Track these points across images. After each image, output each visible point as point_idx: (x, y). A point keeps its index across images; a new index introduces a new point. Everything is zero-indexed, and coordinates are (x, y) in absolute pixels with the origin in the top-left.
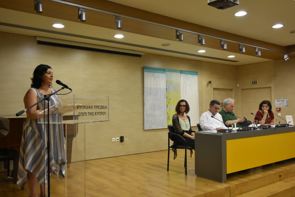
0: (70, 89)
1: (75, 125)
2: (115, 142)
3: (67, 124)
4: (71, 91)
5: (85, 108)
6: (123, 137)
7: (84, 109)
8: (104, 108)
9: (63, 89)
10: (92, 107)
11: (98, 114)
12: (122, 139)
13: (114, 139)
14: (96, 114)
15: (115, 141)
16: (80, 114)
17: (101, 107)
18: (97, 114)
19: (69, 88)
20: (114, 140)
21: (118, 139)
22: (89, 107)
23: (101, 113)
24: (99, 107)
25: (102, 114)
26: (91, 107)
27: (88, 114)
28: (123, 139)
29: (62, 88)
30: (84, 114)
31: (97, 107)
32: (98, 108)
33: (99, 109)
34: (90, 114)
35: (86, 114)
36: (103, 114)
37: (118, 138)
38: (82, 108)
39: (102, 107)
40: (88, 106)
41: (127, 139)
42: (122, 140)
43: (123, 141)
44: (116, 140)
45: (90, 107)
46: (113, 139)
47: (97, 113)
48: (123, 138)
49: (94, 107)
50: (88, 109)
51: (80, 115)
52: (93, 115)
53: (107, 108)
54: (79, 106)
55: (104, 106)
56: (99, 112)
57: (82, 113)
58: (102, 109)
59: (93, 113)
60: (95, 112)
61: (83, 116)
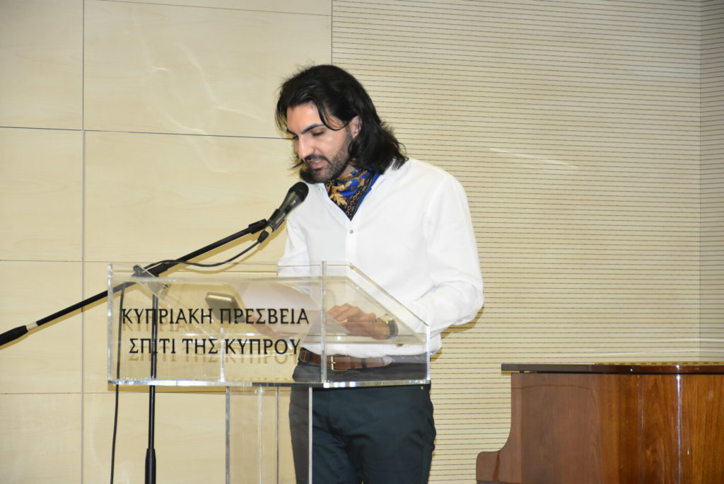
5: (167, 320)
8: (287, 320)
10: (206, 313)
11: (247, 347)
14: (228, 346)
16: (138, 343)
17: (265, 312)
18: (238, 351)
23: (268, 345)
24: (254, 314)
25: (271, 350)
26: (198, 315)
27: (180, 347)
30: (160, 344)
33: (248, 322)
34: (192, 345)
35: (169, 345)
36: (281, 349)
39: (276, 318)
40: (181, 311)
45: (192, 316)
47: (235, 345)
49: (216, 313)
50: (182, 322)
51: (138, 347)
52: (210, 352)
53: (306, 318)
54: (134, 312)
55: (287, 310)
56: (252, 340)
57: (149, 340)
58: (270, 323)
59: (211, 340)
60: (227, 340)
61: (155, 352)
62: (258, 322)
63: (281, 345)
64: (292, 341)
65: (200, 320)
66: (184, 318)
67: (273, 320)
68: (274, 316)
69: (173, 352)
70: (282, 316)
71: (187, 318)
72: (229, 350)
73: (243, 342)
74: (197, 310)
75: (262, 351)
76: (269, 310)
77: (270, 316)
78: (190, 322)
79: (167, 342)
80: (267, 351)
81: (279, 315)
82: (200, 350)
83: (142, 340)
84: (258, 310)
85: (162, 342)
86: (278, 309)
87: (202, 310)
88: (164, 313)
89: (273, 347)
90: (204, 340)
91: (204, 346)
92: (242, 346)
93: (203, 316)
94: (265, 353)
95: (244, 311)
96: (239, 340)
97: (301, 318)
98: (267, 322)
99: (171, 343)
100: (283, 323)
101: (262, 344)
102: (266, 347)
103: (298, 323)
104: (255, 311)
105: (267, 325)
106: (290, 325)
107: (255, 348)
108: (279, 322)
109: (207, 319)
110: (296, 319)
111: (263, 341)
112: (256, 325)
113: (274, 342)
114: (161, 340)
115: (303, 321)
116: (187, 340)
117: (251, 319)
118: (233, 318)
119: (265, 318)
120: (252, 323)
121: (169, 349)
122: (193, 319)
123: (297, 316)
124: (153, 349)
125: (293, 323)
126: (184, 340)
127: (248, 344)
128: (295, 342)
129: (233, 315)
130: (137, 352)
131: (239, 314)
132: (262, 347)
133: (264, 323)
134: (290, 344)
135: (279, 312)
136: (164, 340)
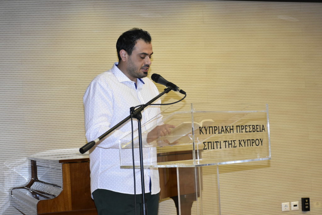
0: (182, 92)
1: (197, 168)
2: (288, 211)
3: (179, 168)
4: (184, 95)
5: (217, 132)
6: (308, 199)
7: (214, 135)
8: (258, 130)
9: (167, 92)
11: (246, 144)
12: (305, 204)
13: (287, 203)
14: (240, 143)
15: (288, 209)
16: (206, 144)
17: (251, 127)
18: (243, 145)
19: (180, 89)
20: (286, 206)
21: (296, 205)
22: (227, 130)
23: (253, 141)
24: (248, 128)
25: (254, 144)
26: (228, 129)
27: (223, 144)
28: (309, 205)
29: (165, 90)
31: (241, 127)
32: (244, 130)
33: (246, 132)
34: (227, 143)
37: (296, 203)
38: (211, 132)
39: (255, 129)
40: (222, 127)
41: (317, 204)
42: (307, 207)
43: (308, 209)
44: (290, 206)
46: (283, 204)
47: (242, 143)
48: (309, 202)
49: (235, 128)
50: (223, 132)
51: (207, 147)
52: (234, 147)
53: (264, 129)
54: (204, 128)
55: (258, 125)
56: (248, 140)
57: (211, 142)
58: (253, 132)
59: (234, 141)
60: (239, 140)
61: (214, 148)
62: (249, 132)
63: (257, 141)
64: (261, 139)
65: (229, 131)
66: (223, 131)
67: (254, 130)
68: (254, 128)
69: (221, 148)
70: (257, 128)
71: (225, 131)
72: (241, 145)
73: (245, 141)
74: (228, 126)
75: (251, 145)
76: (253, 126)
77: (253, 128)
78: (226, 133)
79: (218, 143)
80: (253, 145)
81: (256, 128)
82: (230, 146)
83: (208, 142)
84: (249, 126)
85: (216, 143)
86: (255, 125)
87: (230, 126)
88: (216, 128)
89: (255, 143)
90: (231, 141)
91: (231, 144)
92: (245, 143)
93: (230, 129)
94: (253, 146)
95: (245, 127)
96: (244, 140)
97: (262, 129)
98: (252, 131)
99: (219, 143)
100: (257, 131)
101: (251, 142)
102: (252, 143)
103: (262, 131)
104: (248, 127)
105: (252, 133)
106: (259, 133)
107: (249, 143)
108: (256, 131)
109: (232, 131)
110: (261, 130)
111: (251, 140)
112: (249, 133)
113: (255, 140)
114: (215, 142)
115: (263, 131)
116: (225, 141)
117: (247, 130)
118: (241, 131)
119: (251, 130)
120: (247, 132)
121: (219, 147)
122: (227, 131)
123: (261, 128)
124: (213, 147)
125: (260, 131)
126: (224, 141)
127: (247, 142)
128: (262, 140)
129: (241, 129)
130: (206, 149)
131: (243, 128)
132: (251, 143)
133: (251, 132)
134: (260, 141)
135: (256, 126)
136: (217, 142)
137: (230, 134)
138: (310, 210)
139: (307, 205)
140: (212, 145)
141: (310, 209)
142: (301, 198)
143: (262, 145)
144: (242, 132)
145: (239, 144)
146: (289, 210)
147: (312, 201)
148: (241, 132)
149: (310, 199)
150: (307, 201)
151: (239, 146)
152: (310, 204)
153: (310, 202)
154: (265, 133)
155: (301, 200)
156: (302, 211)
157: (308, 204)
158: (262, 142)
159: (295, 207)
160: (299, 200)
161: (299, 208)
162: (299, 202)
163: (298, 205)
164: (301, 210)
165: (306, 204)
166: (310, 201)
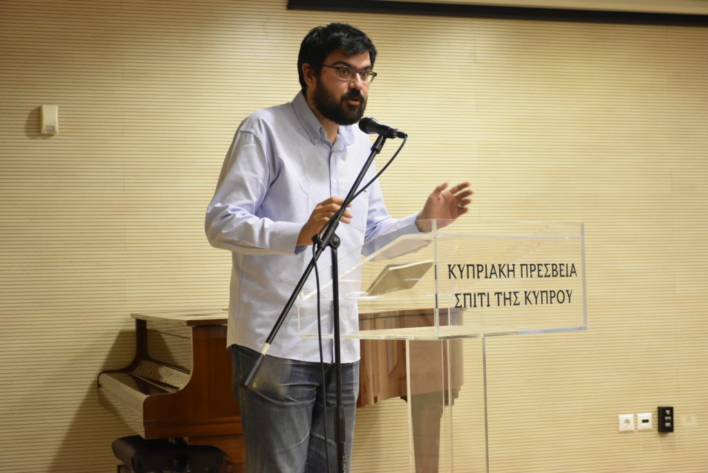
1: (445, 343)
2: (631, 432)
3: (411, 341)
5: (482, 274)
6: (671, 409)
7: (477, 280)
8: (563, 273)
10: (511, 268)
11: (539, 298)
12: (665, 420)
13: (630, 416)
14: (527, 298)
15: (631, 427)
16: (462, 297)
17: (550, 267)
18: (533, 302)
20: (627, 421)
21: (644, 421)
23: (552, 295)
24: (543, 268)
25: (554, 300)
26: (505, 270)
27: (493, 299)
28: (672, 422)
30: (478, 299)
32: (535, 273)
33: (539, 276)
34: (501, 297)
35: (485, 298)
36: (561, 299)
37: (648, 416)
38: (471, 275)
40: (493, 266)
41: (689, 419)
42: (668, 424)
43: (671, 429)
44: (636, 422)
45: (501, 271)
46: (623, 417)
47: (531, 297)
48: (671, 415)
49: (517, 268)
50: (493, 276)
51: (462, 303)
52: (515, 304)
53: (575, 272)
54: (457, 267)
55: (563, 265)
56: (542, 292)
57: (470, 294)
58: (553, 276)
59: (515, 293)
60: (526, 292)
61: (475, 306)
62: (546, 276)
63: (561, 294)
64: (567, 291)
65: (506, 274)
66: (495, 273)
67: (555, 273)
68: (555, 270)
69: (488, 305)
70: (561, 270)
71: (498, 273)
72: (528, 302)
73: (536, 293)
74: (504, 265)
75: (549, 302)
76: (553, 265)
77: (553, 270)
78: (500, 277)
79: (484, 295)
81: (558, 269)
82: (508, 301)
83: (465, 295)
84: (546, 265)
85: (480, 296)
87: (508, 265)
88: (480, 268)
89: (556, 298)
90: (510, 293)
91: (510, 299)
92: (536, 298)
93: (509, 271)
94: (551, 303)
95: (537, 266)
96: (534, 292)
97: (572, 272)
98: (551, 275)
99: (487, 296)
100: (561, 276)
101: (549, 295)
102: (551, 297)
103: (571, 276)
104: (544, 266)
105: (551, 278)
106: (565, 278)
107: (544, 298)
108: (559, 275)
109: (511, 273)
110: (569, 272)
111: (549, 293)
112: (544, 278)
113: (556, 292)
114: (479, 294)
115: (573, 275)
116: (498, 294)
117: (541, 273)
118: (529, 273)
119: (550, 272)
120: (542, 276)
121: (485, 303)
122: (501, 274)
123: (570, 269)
124: (473, 304)
125: (567, 276)
126: (496, 293)
127: (540, 295)
128: (569, 292)
129: (529, 270)
130: (461, 307)
131: (533, 269)
132: (549, 298)
133: (549, 276)
134: (566, 295)
135: (558, 266)
136: (481, 294)
137: (507, 279)
138: (675, 431)
139: (668, 421)
140: (473, 300)
141: (675, 428)
142: (656, 407)
143: (570, 302)
144: (531, 276)
145: (524, 299)
146: (633, 429)
147: (678, 414)
148: (529, 276)
149: (674, 409)
150: (668, 412)
151: (524, 302)
152: (674, 418)
153: (675, 415)
154: (576, 278)
155: (657, 410)
156: (657, 432)
157: (670, 418)
158: (569, 296)
159: (645, 424)
160: (654, 410)
161: (652, 425)
162: (653, 415)
163: (650, 421)
164: (657, 429)
165: (666, 418)
166: (674, 412)
